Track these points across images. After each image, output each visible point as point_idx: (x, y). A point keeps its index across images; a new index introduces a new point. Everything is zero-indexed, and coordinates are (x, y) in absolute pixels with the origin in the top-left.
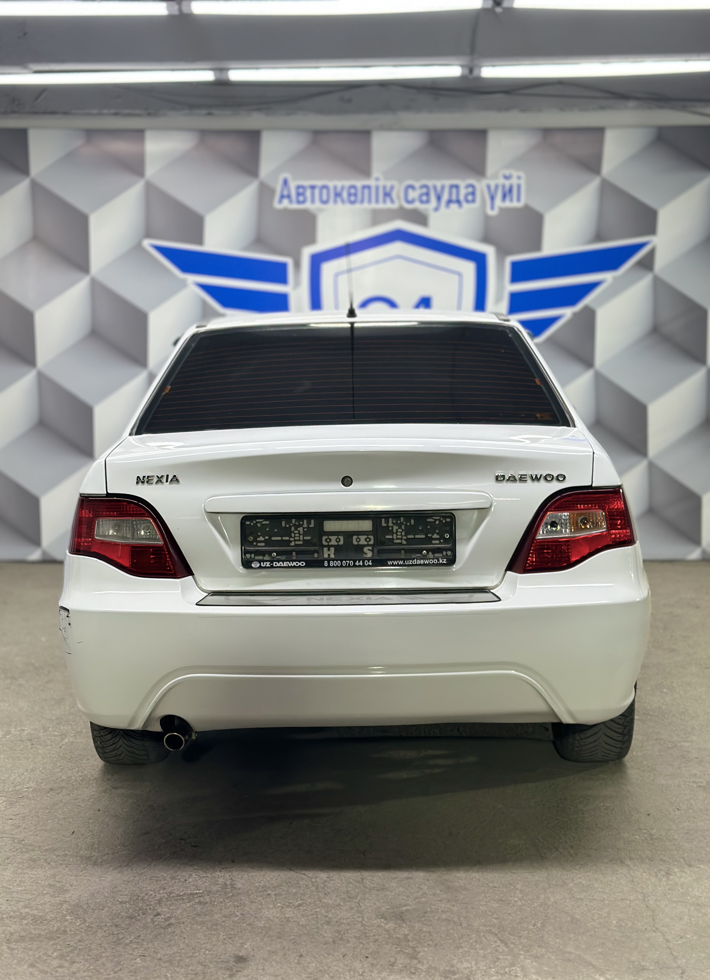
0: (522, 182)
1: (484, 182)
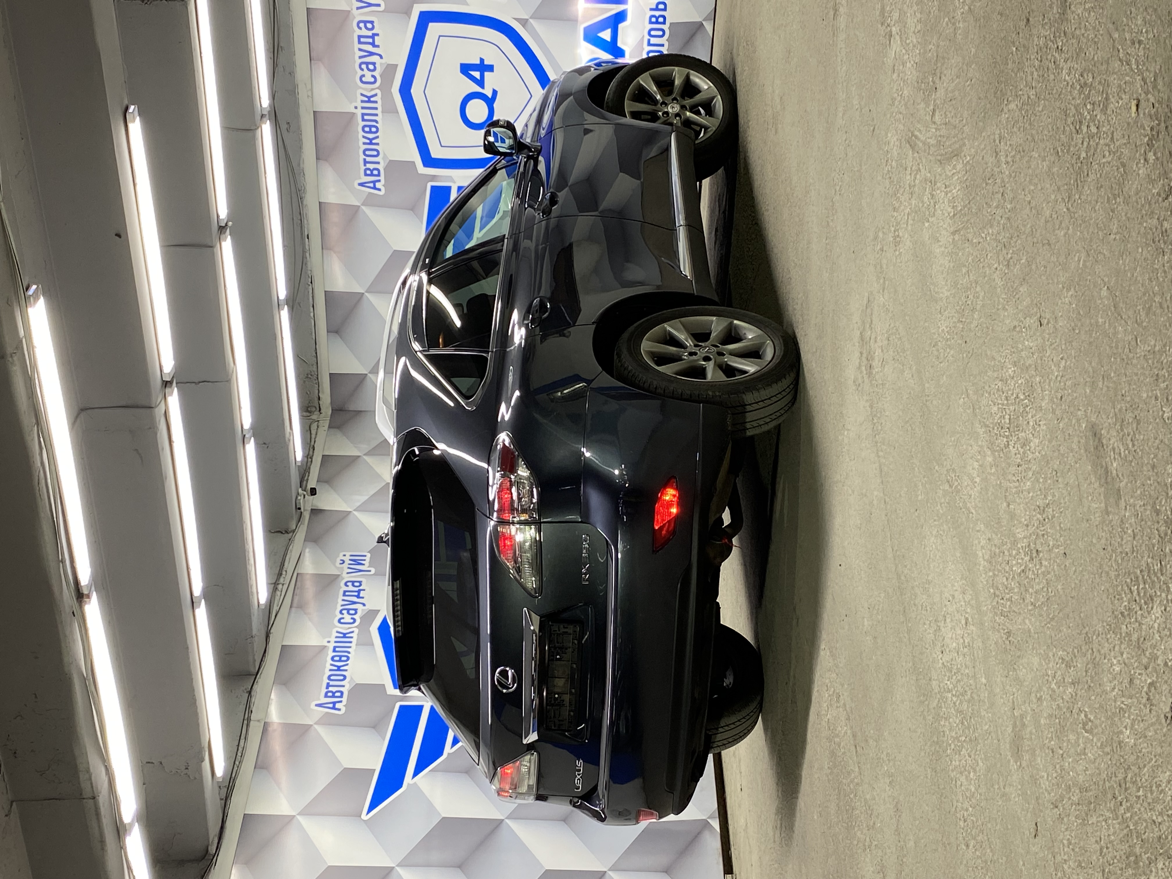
1: (355, 12)
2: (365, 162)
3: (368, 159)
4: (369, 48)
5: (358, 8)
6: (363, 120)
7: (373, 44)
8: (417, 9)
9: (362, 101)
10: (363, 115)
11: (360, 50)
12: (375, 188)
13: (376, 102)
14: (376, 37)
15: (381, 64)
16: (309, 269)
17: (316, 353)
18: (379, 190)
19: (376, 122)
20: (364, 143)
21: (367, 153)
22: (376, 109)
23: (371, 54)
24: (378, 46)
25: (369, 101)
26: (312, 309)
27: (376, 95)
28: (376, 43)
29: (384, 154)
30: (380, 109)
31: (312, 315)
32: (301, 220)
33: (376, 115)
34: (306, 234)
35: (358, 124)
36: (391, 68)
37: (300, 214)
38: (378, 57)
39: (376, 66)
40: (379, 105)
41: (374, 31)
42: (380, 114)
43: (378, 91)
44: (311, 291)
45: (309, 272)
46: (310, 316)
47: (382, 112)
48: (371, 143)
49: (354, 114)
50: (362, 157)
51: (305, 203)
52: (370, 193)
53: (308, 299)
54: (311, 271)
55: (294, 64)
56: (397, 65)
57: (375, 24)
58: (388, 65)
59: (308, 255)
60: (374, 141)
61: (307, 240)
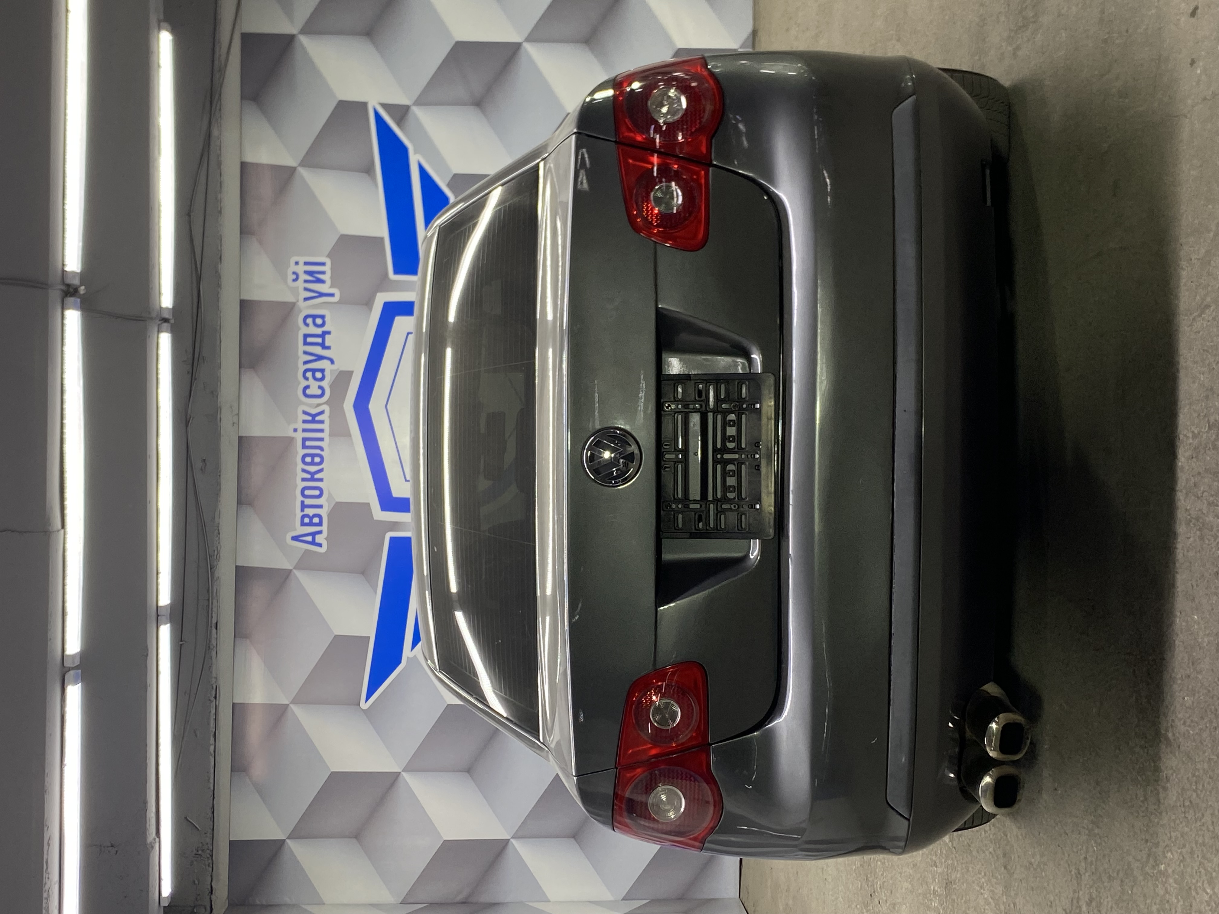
0: (302, 260)
1: (301, 304)
2: (303, 506)
3: (308, 502)
4: (318, 350)
5: (306, 299)
6: (304, 447)
7: (323, 346)
8: (381, 299)
9: (304, 422)
10: (304, 440)
11: (305, 353)
12: (313, 543)
13: (322, 422)
14: (327, 336)
15: (331, 371)
16: (214, 675)
17: (213, 812)
18: (320, 545)
19: (321, 449)
20: (304, 480)
21: (307, 492)
22: (322, 431)
23: (320, 358)
24: (329, 348)
25: (313, 421)
26: (212, 739)
27: (322, 413)
28: (327, 344)
29: (329, 493)
30: (327, 431)
31: (212, 748)
32: (209, 600)
33: (322, 439)
34: (214, 622)
35: (297, 453)
36: (345, 376)
37: (208, 591)
38: (329, 362)
39: (326, 373)
40: (326, 426)
41: (325, 329)
42: (327, 439)
43: (326, 408)
44: (213, 711)
45: (214, 680)
46: (209, 750)
47: (330, 435)
48: (312, 479)
49: (291, 440)
50: (300, 498)
51: (216, 575)
52: (306, 550)
53: (209, 724)
54: (216, 678)
55: (217, 380)
56: (352, 372)
57: (326, 319)
58: (341, 371)
59: (214, 653)
60: (316, 476)
61: (214, 630)
